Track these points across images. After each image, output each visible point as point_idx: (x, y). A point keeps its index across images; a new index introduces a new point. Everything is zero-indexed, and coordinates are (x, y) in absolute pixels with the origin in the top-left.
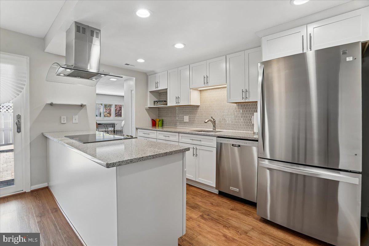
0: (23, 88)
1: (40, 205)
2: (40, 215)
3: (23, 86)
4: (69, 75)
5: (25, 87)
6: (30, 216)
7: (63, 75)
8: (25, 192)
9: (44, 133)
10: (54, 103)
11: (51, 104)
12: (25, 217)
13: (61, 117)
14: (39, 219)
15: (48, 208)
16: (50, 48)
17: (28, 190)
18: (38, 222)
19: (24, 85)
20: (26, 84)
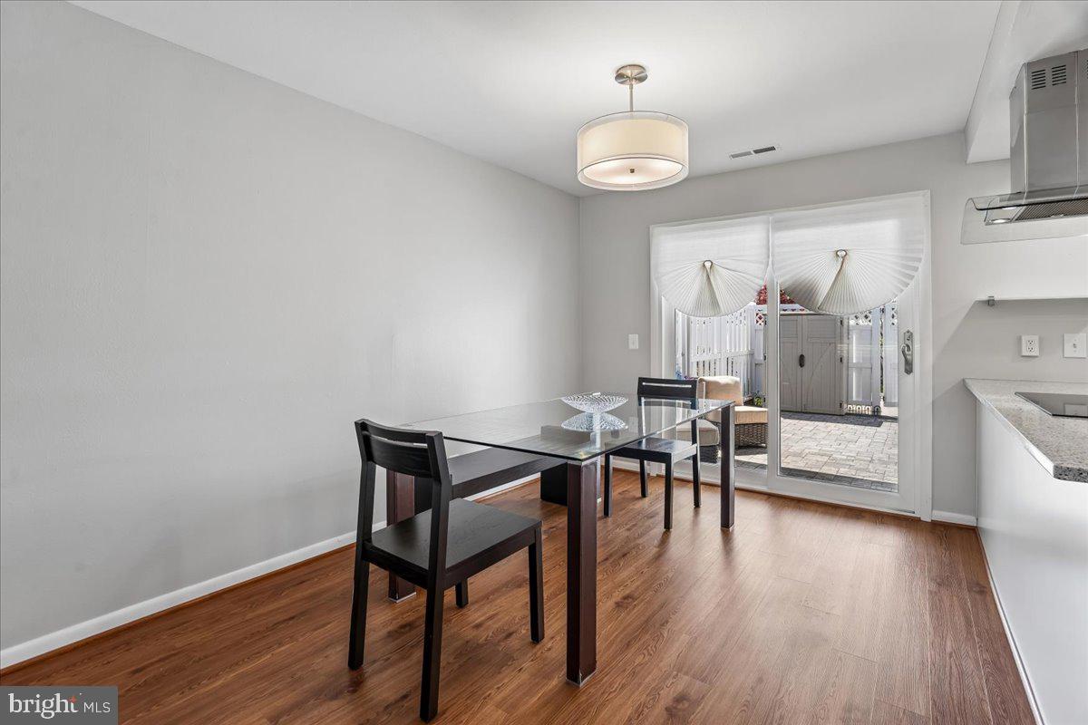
0: (916, 269)
1: (946, 560)
2: (938, 580)
3: (916, 264)
4: (1021, 218)
5: (921, 266)
6: (918, 570)
7: (1003, 221)
8: (918, 520)
9: (967, 381)
10: (997, 298)
11: (989, 301)
12: (907, 568)
13: (1020, 337)
14: (934, 587)
15: (962, 575)
16: (977, 151)
17: (926, 518)
18: (930, 592)
19: (920, 260)
20: (922, 256)
